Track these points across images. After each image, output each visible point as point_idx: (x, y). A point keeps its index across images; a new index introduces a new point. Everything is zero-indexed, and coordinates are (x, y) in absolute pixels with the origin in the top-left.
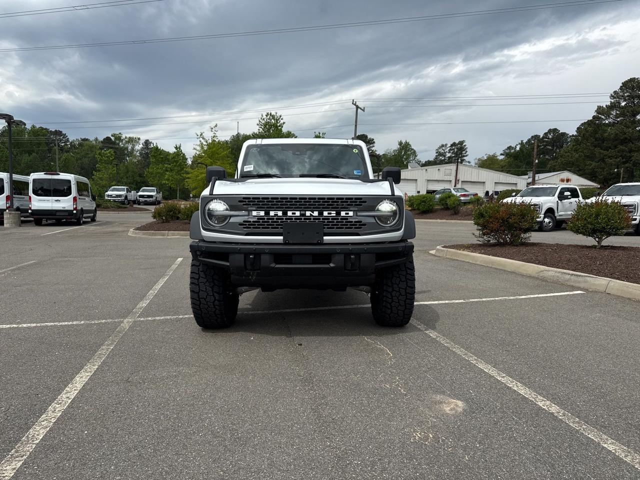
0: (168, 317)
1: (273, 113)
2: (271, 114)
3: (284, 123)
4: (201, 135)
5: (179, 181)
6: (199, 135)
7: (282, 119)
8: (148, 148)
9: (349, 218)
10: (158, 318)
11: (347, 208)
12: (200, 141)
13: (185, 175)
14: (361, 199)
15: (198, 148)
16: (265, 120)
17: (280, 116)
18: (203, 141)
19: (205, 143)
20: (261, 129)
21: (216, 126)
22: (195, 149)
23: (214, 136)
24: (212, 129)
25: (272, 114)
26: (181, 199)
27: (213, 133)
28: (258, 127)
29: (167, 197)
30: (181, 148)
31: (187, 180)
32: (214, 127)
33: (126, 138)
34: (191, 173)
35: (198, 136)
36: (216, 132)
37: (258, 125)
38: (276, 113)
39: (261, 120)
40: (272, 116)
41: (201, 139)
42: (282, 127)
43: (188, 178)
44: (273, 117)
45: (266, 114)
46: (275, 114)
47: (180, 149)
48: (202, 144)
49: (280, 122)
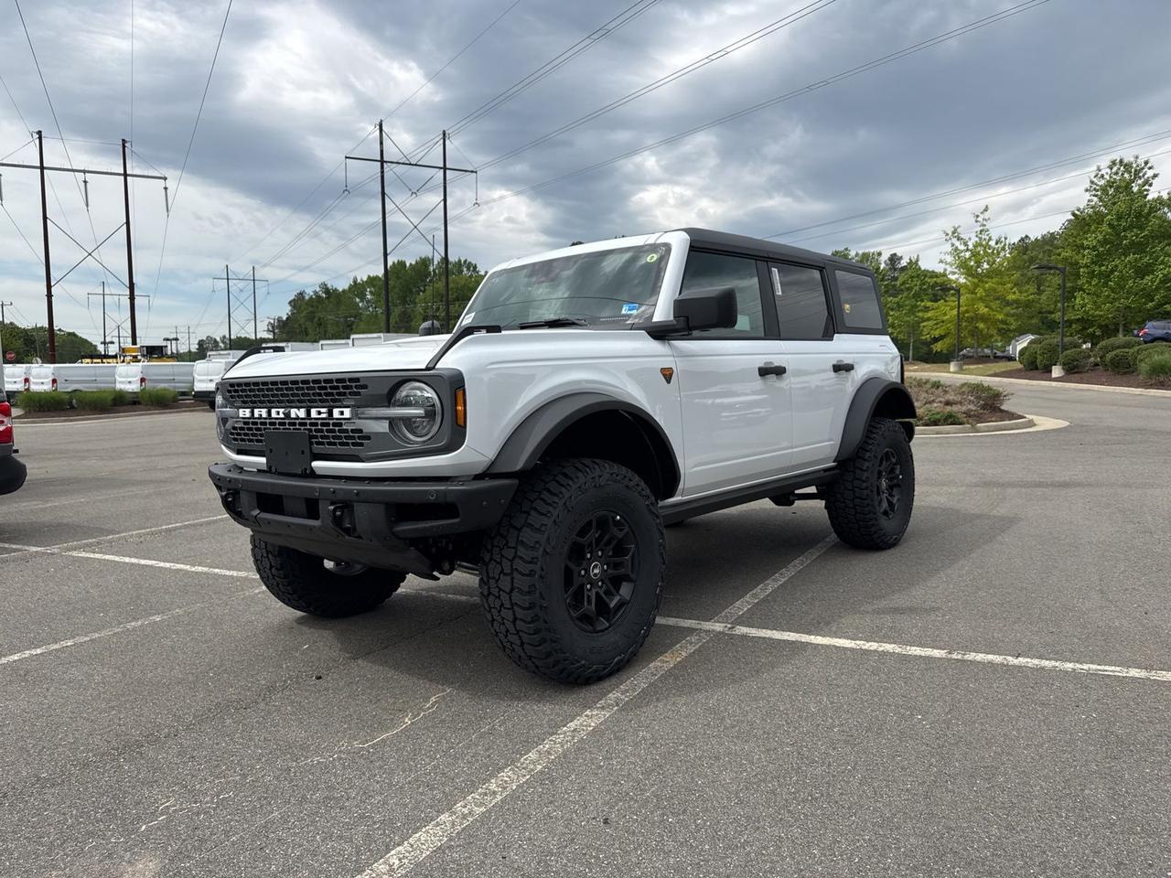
1: (1128, 158)
2: (1121, 161)
3: (1155, 176)
4: (953, 233)
5: (913, 327)
6: (950, 234)
7: (1150, 168)
8: (895, 270)
9: (343, 422)
11: (340, 400)
12: (953, 245)
13: (920, 314)
14: (357, 380)
15: (949, 259)
16: (1107, 177)
17: (1146, 163)
18: (957, 244)
19: (962, 247)
20: (1095, 199)
21: (986, 209)
22: (941, 261)
23: (981, 231)
24: (978, 216)
25: (1126, 161)
26: (917, 360)
27: (979, 224)
28: (1087, 196)
29: (926, 356)
30: (919, 263)
31: (925, 324)
32: (981, 213)
33: (857, 254)
34: (933, 309)
35: (947, 235)
36: (985, 223)
37: (1087, 190)
38: (1137, 157)
39: (1095, 180)
40: (1126, 165)
41: (954, 241)
42: (1151, 185)
43: (929, 319)
44: (1128, 166)
45: (1109, 163)
46: (1132, 159)
47: (917, 264)
48: (957, 249)
49: (1145, 174)
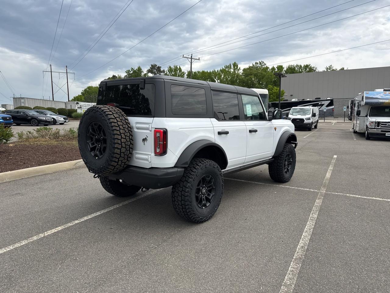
0: (302, 189)
10: (308, 189)
